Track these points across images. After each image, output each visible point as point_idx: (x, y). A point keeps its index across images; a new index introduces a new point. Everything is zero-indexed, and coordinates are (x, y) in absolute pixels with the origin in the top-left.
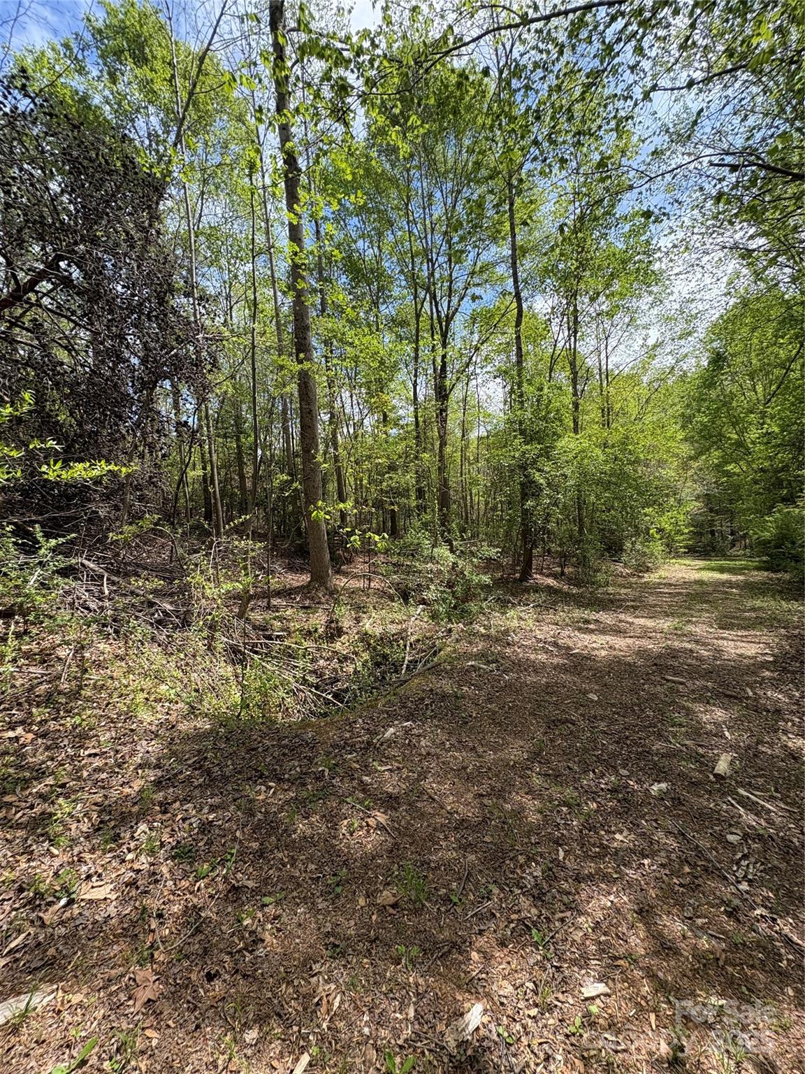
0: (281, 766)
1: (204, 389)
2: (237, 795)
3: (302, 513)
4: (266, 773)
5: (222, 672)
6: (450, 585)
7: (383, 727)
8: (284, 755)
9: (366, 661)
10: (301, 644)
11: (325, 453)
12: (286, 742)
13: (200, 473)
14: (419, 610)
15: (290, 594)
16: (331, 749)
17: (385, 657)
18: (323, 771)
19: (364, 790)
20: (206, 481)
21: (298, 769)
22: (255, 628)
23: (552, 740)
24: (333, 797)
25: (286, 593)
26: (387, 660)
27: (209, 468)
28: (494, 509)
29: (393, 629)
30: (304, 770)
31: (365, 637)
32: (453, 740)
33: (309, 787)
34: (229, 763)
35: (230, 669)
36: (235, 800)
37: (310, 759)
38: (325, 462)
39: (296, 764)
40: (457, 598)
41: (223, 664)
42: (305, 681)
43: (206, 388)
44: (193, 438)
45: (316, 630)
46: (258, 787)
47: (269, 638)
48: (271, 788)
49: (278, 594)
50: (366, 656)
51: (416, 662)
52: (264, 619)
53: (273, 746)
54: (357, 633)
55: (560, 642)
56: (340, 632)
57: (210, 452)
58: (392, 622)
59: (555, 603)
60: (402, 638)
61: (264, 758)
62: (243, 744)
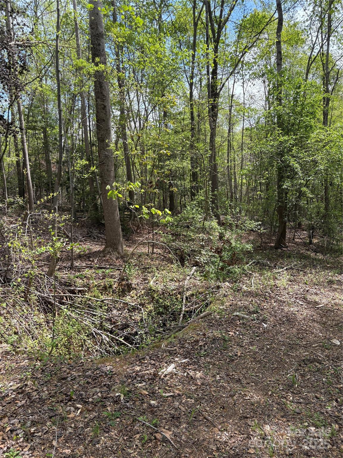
0: (86, 392)
1: (16, 89)
2: (52, 414)
3: (98, 192)
4: (74, 397)
5: (36, 319)
6: (219, 251)
7: (166, 363)
8: (88, 383)
9: (151, 311)
10: (98, 297)
11: (116, 143)
12: (89, 373)
13: (14, 159)
14: (193, 271)
15: (89, 257)
16: (125, 379)
17: (166, 308)
18: (120, 396)
19: (152, 411)
20: (20, 166)
21: (99, 394)
22: (61, 284)
23: (303, 376)
24: (127, 417)
25: (87, 256)
26: (167, 310)
27: (21, 156)
28: (255, 189)
29: (172, 286)
30: (104, 395)
31: (150, 292)
32: (223, 374)
33: (109, 408)
34: (45, 389)
35: (42, 316)
36: (51, 417)
37: (109, 387)
38: (117, 150)
39: (98, 390)
40: (224, 261)
41: (36, 312)
42: (101, 327)
43: (19, 87)
44: (8, 130)
45: (111, 287)
46: (68, 408)
47: (73, 292)
48: (78, 409)
49: (80, 257)
50: (151, 307)
51: (191, 312)
52: (69, 277)
53: (79, 376)
54: (143, 289)
55: (309, 297)
56: (130, 287)
57: (22, 142)
58: (172, 280)
59: (305, 266)
60: (180, 293)
61: (72, 385)
62: (56, 374)
